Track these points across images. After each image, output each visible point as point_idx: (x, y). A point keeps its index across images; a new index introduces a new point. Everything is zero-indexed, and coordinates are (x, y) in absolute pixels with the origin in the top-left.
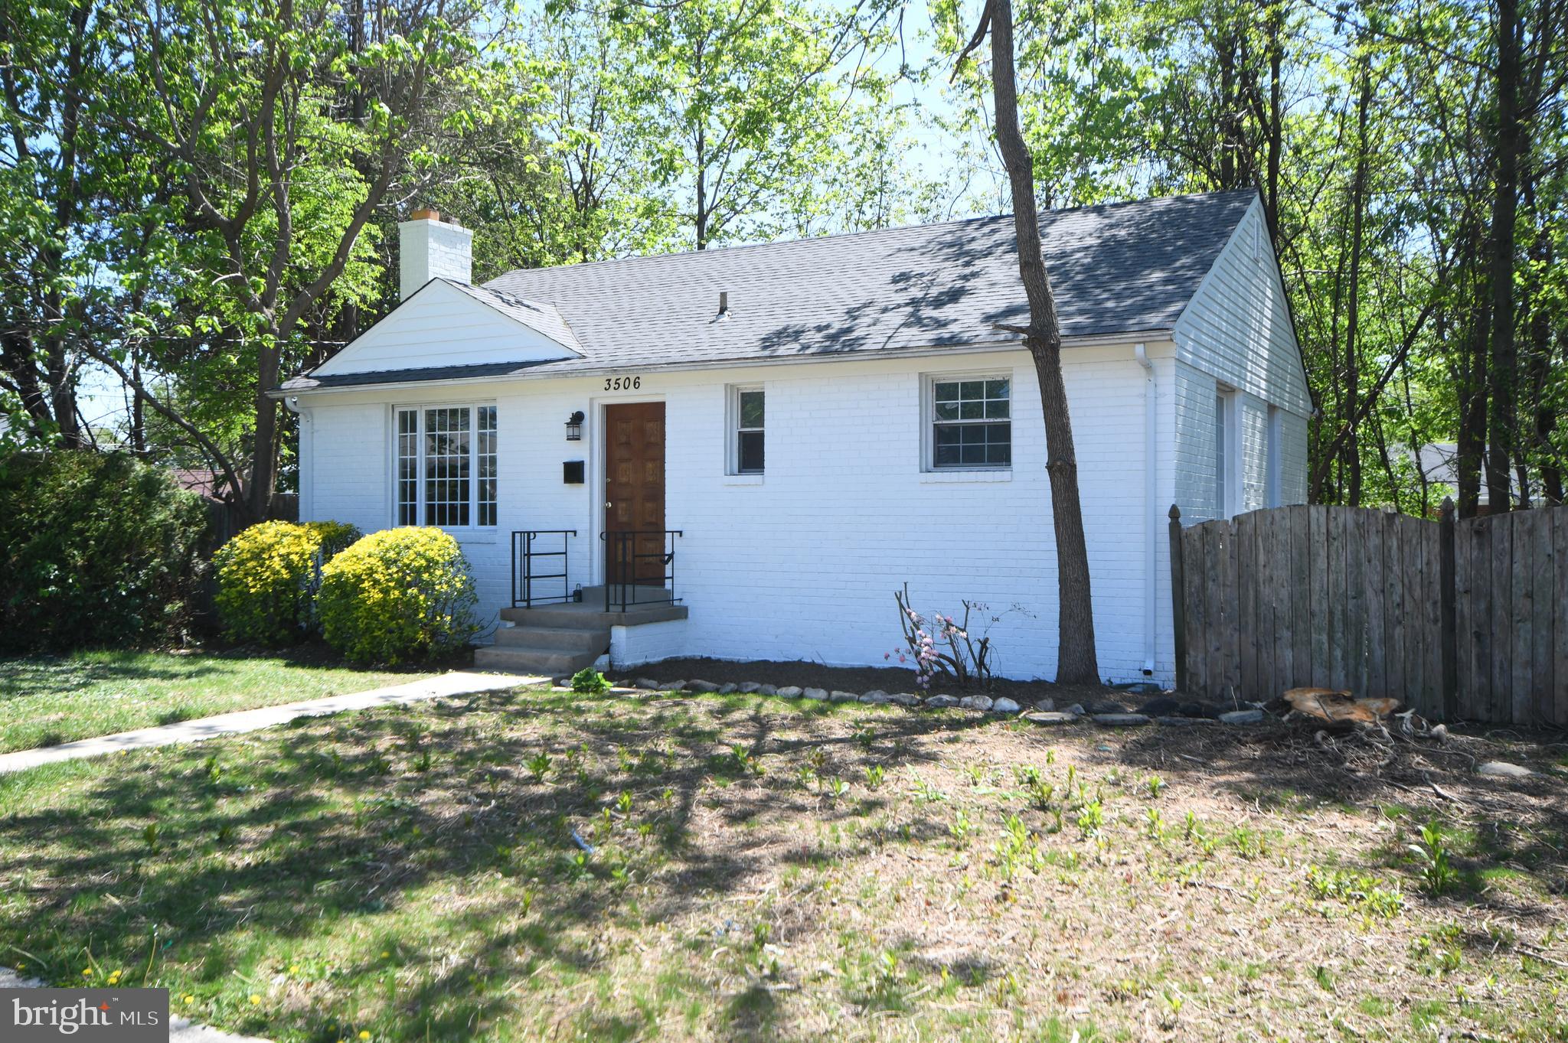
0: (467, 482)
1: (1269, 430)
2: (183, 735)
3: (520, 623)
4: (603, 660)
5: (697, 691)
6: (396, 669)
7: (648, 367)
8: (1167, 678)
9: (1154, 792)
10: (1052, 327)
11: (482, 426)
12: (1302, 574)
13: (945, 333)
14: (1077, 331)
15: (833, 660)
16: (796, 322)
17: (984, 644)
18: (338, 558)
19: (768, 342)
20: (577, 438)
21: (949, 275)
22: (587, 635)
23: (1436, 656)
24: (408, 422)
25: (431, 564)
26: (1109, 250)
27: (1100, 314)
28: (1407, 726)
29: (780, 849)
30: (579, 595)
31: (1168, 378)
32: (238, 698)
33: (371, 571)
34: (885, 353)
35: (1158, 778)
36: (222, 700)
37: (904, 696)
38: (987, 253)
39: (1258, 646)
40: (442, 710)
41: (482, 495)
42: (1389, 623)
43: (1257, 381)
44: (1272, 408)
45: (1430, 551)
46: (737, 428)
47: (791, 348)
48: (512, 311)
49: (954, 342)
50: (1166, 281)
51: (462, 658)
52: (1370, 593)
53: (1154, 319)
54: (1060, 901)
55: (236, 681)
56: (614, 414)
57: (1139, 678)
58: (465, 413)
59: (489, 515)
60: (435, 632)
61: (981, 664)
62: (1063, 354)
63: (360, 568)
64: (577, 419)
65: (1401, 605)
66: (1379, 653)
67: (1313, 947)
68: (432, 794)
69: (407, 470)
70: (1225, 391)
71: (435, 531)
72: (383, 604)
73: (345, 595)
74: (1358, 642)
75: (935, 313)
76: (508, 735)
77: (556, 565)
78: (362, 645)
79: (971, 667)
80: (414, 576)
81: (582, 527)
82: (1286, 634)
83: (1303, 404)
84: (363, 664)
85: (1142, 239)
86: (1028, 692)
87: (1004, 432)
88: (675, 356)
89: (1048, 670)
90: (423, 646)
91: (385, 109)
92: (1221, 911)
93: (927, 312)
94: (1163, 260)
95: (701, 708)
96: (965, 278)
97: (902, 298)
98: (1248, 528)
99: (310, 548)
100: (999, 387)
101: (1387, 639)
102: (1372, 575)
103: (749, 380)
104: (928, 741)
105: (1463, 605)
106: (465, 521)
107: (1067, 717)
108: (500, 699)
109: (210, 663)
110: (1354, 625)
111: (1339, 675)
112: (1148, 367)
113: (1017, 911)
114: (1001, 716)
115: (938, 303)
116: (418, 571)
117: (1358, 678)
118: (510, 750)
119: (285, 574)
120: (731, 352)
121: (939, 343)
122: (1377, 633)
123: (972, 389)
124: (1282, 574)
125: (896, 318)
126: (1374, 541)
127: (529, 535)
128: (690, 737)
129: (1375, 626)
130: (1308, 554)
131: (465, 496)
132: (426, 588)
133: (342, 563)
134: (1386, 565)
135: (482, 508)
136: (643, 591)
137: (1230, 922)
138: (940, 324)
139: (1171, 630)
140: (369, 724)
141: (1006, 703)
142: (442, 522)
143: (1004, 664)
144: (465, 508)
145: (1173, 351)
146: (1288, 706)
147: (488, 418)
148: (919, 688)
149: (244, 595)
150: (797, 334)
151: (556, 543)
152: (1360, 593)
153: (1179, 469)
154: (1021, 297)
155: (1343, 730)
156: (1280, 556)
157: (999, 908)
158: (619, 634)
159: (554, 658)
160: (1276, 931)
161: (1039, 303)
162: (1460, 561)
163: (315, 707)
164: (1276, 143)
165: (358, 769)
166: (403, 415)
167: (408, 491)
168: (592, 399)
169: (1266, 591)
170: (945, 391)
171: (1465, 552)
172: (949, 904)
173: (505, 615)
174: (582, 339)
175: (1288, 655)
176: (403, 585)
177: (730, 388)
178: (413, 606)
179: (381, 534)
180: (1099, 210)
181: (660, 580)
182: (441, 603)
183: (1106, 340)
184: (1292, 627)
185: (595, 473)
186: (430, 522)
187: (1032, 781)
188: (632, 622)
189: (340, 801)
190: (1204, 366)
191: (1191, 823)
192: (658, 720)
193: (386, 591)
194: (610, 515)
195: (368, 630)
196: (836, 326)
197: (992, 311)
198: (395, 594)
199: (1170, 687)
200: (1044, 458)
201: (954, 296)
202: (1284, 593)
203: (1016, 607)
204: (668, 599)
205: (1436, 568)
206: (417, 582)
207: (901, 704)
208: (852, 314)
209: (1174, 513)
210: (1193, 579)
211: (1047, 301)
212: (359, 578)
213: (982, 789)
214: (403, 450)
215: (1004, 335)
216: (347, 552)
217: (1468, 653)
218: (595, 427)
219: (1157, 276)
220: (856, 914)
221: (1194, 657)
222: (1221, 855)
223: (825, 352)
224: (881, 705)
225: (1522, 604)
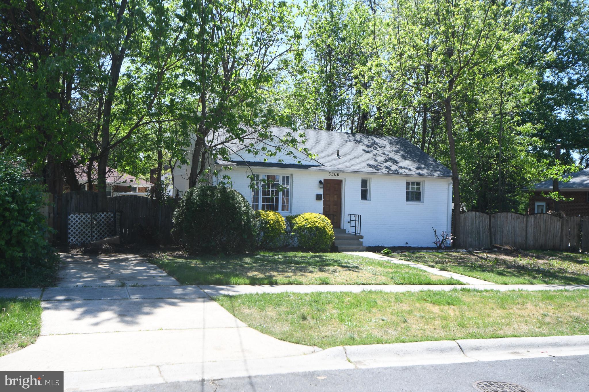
0: (278, 198)
12: (472, 224)
20: (321, 188)
24: (255, 178)
39: (466, 238)
41: (283, 202)
42: (483, 233)
45: (488, 220)
52: (481, 228)
58: (278, 177)
59: (285, 208)
64: (320, 182)
65: (485, 230)
69: (255, 193)
87: (419, 194)
100: (418, 184)
101: (483, 236)
105: (492, 230)
106: (277, 210)
110: (479, 233)
123: (413, 184)
124: (470, 224)
126: (481, 218)
129: (481, 233)
130: (473, 220)
134: (483, 223)
135: (283, 206)
144: (277, 206)
147: (286, 179)
152: (479, 227)
162: (492, 222)
167: (255, 200)
169: (467, 228)
170: (408, 184)
171: (493, 220)
175: (470, 239)
177: (362, 178)
181: (340, 227)
184: (471, 235)
186: (263, 209)
194: (324, 209)
202: (470, 228)
205: (489, 223)
217: (493, 238)
225: (499, 229)
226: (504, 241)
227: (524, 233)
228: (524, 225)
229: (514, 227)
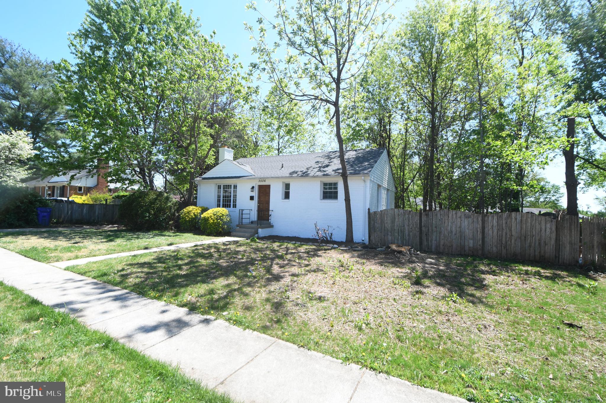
0: (231, 199)
1: (387, 194)
2: (172, 248)
3: (240, 228)
4: (256, 235)
5: (275, 242)
6: (215, 236)
7: (268, 178)
8: (367, 242)
9: (364, 263)
10: (346, 173)
11: (234, 188)
12: (393, 222)
13: (325, 173)
14: (351, 173)
15: (302, 237)
16: (297, 170)
17: (331, 234)
18: (204, 213)
19: (291, 174)
20: (253, 191)
21: (326, 162)
22: (253, 230)
23: (418, 238)
24: (219, 187)
25: (223, 215)
26: (357, 158)
27: (356, 170)
28: (412, 252)
29: (290, 273)
30: (252, 222)
31: (368, 183)
32: (183, 241)
33: (211, 216)
34: (314, 177)
35: (364, 261)
36: (180, 241)
37: (316, 244)
38: (334, 158)
39: (384, 236)
40: (224, 244)
41: (234, 202)
42: (409, 232)
43: (385, 185)
44: (388, 190)
45: (417, 218)
46: (284, 190)
47: (295, 175)
48: (241, 166)
49: (327, 175)
50: (368, 165)
51: (228, 234)
52: (406, 226)
53: (366, 172)
54: (345, 284)
55: (183, 237)
56: (260, 187)
57: (361, 241)
58: (231, 186)
59: (235, 206)
60: (223, 229)
61: (331, 238)
62: (348, 178)
63: (209, 216)
64: (253, 188)
65: (412, 228)
66: (407, 238)
67: (393, 294)
68: (222, 261)
69: (219, 197)
70: (379, 186)
71: (224, 209)
72: (213, 223)
73: (205, 221)
74: (403, 235)
75: (324, 169)
76: (237, 249)
77: (248, 216)
78: (208, 231)
79: (329, 238)
80: (220, 218)
81: (253, 209)
82: (390, 233)
83: (394, 189)
84: (209, 235)
85: (364, 156)
86: (340, 244)
87: (336, 193)
88: (273, 176)
89: (344, 240)
90: (221, 231)
91: (217, 126)
92: (376, 287)
93: (322, 169)
94: (368, 160)
95: (276, 245)
96: (329, 163)
97: (317, 166)
98: (383, 213)
99: (199, 211)
100: (336, 184)
101: (409, 235)
102: (406, 222)
103: (287, 181)
104: (320, 253)
105: (423, 229)
106: (230, 207)
107: (347, 249)
108: (236, 242)
109: (178, 234)
110: (403, 232)
111: (400, 242)
112: (364, 181)
113: (336, 286)
114: (335, 248)
115: (324, 167)
116: (220, 217)
117: (403, 242)
118: (237, 253)
119: (194, 216)
120: (284, 175)
121: (324, 175)
122: (407, 234)
123: (330, 184)
124: (389, 222)
125: (316, 170)
126: (407, 216)
127: (242, 210)
128: (273, 251)
129: (407, 232)
130: (394, 218)
131: (230, 202)
132: (222, 220)
133: (205, 215)
134: (409, 221)
135: (233, 205)
136: (265, 222)
137: (377, 289)
138: (325, 171)
139: (368, 232)
140: (209, 247)
141: (335, 246)
142: (225, 207)
143: (335, 238)
144: (230, 205)
145: (369, 178)
146: (390, 247)
147: (235, 187)
148: (318, 242)
149: (185, 220)
150: (297, 172)
151: (248, 212)
152: (404, 226)
153: (370, 201)
154: (340, 166)
155: (400, 252)
156: (389, 218)
157: (333, 286)
158: (260, 230)
159: (247, 235)
160: (386, 291)
161: (344, 168)
162: (423, 220)
163: (199, 243)
164: (390, 139)
165: (207, 255)
166: (218, 186)
167: (219, 201)
168: (256, 184)
169: (386, 225)
170: (325, 184)
171: (424, 218)
172: (323, 285)
173: (237, 226)
174: (255, 172)
175: (390, 238)
176: (217, 219)
177: (283, 182)
178: (219, 223)
179: (213, 209)
180: (356, 150)
181: (268, 220)
182: (225, 223)
183: (357, 175)
184: (391, 232)
185: (256, 198)
186: (223, 207)
187: (340, 261)
188: (262, 228)
189: (203, 262)
190: (375, 181)
191: (371, 270)
192: (267, 247)
193: (214, 220)
194: (259, 207)
195: (210, 228)
196: (304, 171)
197: (334, 169)
198: (216, 221)
199: (367, 243)
200: (344, 198)
201: (327, 166)
202: (390, 226)
203: (338, 227)
204: (270, 223)
205: (418, 221)
206: (220, 219)
207: (315, 245)
208: (308, 169)
209: (369, 209)
210: (372, 222)
211: (345, 167)
212: (208, 218)
213: (330, 262)
214: (218, 193)
215: (337, 174)
216: (206, 212)
217: (424, 238)
218: (256, 189)
219: (366, 163)
220: (305, 286)
221: (372, 238)
222: (376, 276)
223: (302, 176)
224: (311, 246)
225: (434, 229)
226: (442, 243)
227: (480, 236)
228: (480, 226)
229: (460, 227)
